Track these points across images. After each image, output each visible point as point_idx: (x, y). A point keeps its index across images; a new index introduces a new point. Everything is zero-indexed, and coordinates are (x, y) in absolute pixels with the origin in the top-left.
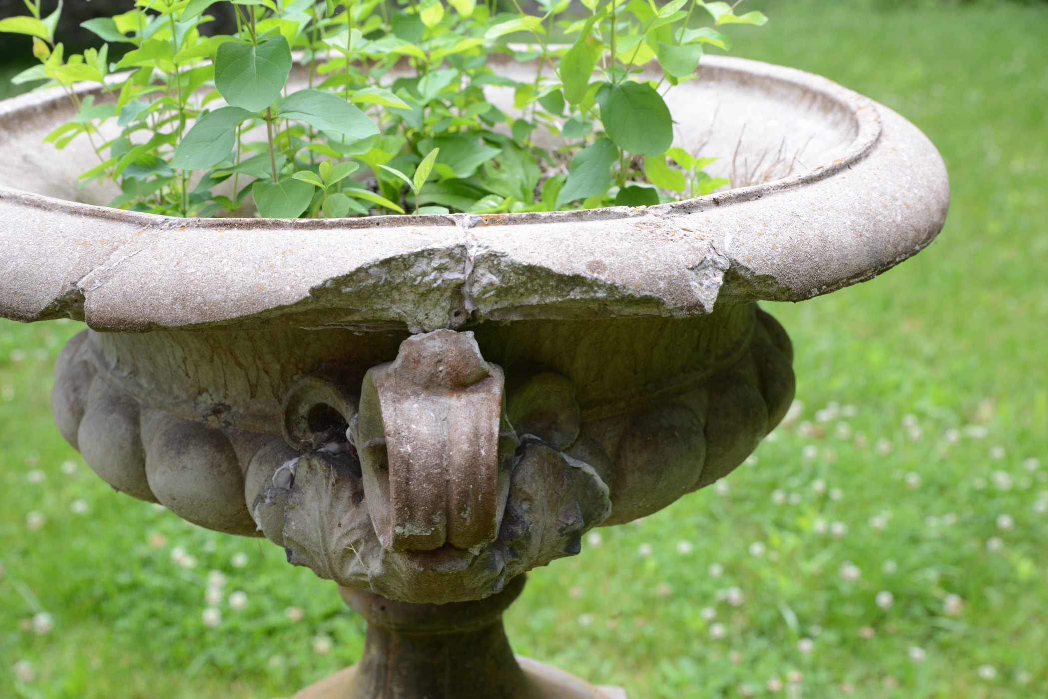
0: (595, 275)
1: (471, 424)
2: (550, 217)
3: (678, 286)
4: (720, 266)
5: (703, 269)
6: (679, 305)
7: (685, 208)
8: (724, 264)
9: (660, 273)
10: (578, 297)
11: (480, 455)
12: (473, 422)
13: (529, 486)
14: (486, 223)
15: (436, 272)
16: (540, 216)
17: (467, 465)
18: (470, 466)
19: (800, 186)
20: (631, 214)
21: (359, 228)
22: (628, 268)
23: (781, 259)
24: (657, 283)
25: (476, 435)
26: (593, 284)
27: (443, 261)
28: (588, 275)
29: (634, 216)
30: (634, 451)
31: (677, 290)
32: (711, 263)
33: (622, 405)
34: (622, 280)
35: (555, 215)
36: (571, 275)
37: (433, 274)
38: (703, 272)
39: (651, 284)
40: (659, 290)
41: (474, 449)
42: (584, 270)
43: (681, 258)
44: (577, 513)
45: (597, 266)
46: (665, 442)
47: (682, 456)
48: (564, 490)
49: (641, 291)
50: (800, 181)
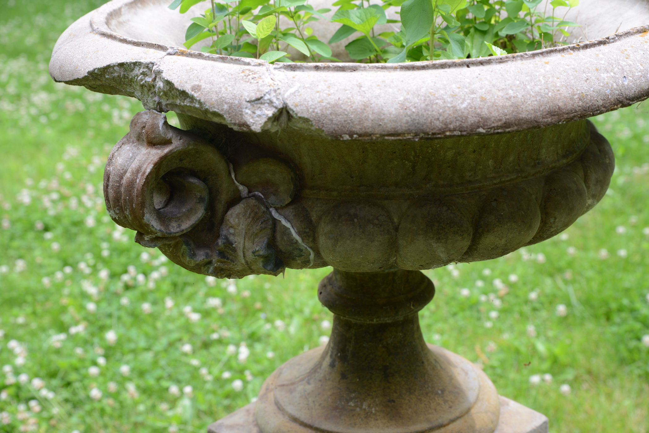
0: (193, 93)
1: (138, 164)
2: (208, 57)
3: (236, 109)
4: (275, 105)
5: (259, 103)
6: (233, 122)
7: (291, 67)
8: (279, 104)
9: (228, 100)
10: (188, 105)
11: (136, 182)
12: (140, 163)
13: (233, 220)
14: (179, 53)
15: (142, 75)
16: (203, 55)
17: (126, 185)
18: (128, 186)
19: (398, 70)
20: (253, 64)
21: (136, 46)
22: (212, 93)
23: (321, 110)
24: (223, 106)
25: (138, 170)
26: (192, 98)
27: (145, 70)
28: (190, 92)
29: (254, 66)
30: (325, 223)
31: (233, 112)
32: (268, 101)
33: (335, 193)
34: (205, 99)
35: (211, 56)
36: (181, 90)
37: (140, 76)
38: (259, 105)
39: (219, 105)
40: (222, 110)
41: (133, 178)
42: (189, 88)
43: (246, 94)
44: (262, 245)
45: (197, 88)
46: (344, 223)
47: (355, 235)
48: (257, 229)
49: (212, 108)
50: (400, 67)
